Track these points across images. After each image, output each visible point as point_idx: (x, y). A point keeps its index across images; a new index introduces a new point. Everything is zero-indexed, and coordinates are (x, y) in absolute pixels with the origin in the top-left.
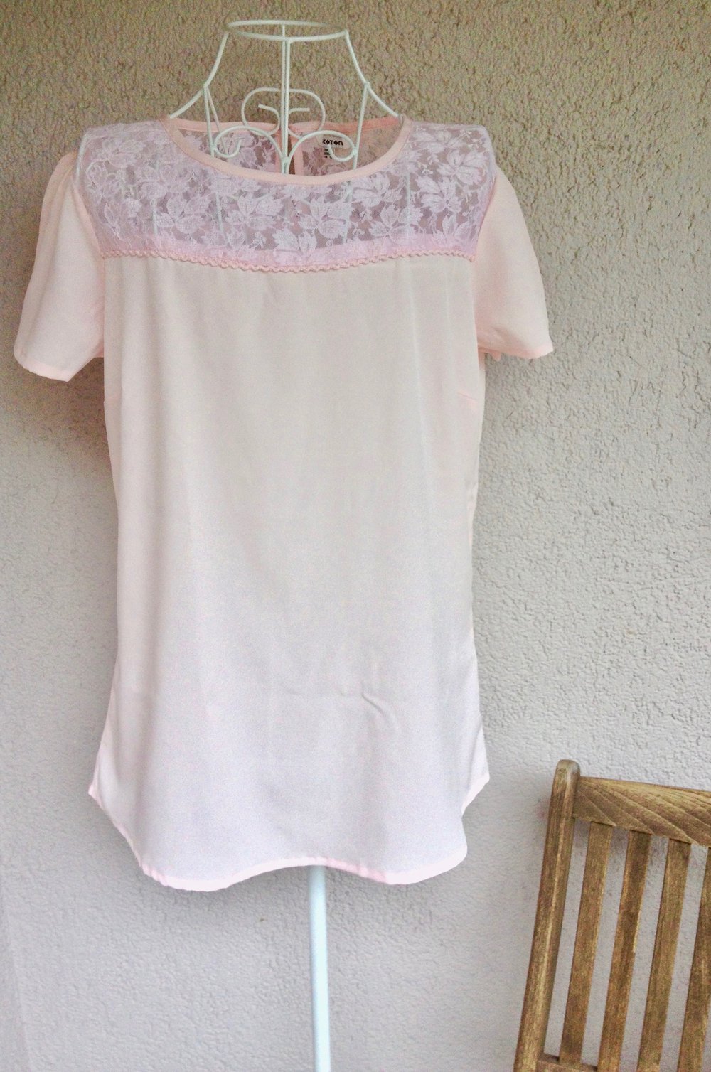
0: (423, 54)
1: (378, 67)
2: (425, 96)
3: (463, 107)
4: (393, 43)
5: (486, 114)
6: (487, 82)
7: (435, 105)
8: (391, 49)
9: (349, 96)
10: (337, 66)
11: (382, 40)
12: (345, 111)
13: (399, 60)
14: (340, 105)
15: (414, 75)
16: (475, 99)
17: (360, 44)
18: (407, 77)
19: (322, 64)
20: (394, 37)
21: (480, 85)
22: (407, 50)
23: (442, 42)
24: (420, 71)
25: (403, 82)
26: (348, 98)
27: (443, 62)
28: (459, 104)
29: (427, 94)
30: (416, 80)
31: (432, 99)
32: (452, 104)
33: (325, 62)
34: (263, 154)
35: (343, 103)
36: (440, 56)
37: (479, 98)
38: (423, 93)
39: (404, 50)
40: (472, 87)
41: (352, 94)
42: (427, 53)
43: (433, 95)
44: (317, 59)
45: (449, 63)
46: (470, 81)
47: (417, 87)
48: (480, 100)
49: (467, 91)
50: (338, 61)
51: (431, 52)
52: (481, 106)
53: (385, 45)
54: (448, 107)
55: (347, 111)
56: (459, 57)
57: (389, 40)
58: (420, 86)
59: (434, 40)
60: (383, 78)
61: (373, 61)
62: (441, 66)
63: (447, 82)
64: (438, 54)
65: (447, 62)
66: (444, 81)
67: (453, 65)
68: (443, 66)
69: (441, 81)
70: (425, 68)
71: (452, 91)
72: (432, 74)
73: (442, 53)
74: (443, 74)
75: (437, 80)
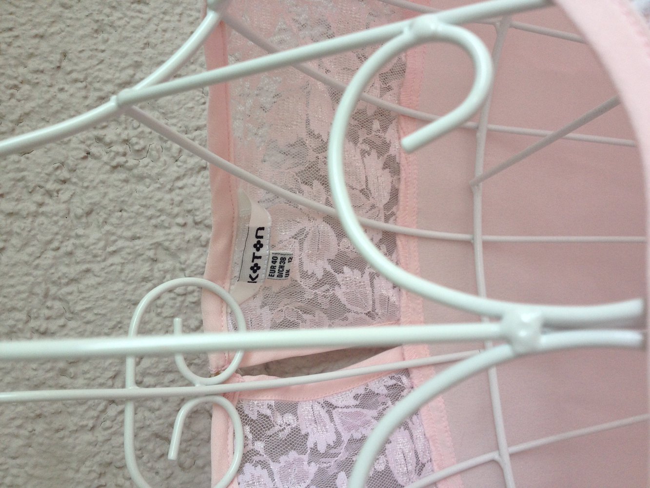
0: (36, 72)
1: (64, 174)
2: (130, 71)
7: (148, 50)
9: (134, 238)
10: (64, 269)
12: (167, 249)
14: (155, 261)
15: (83, 93)
17: (10, 214)
19: (57, 305)
22: (28, 106)
23: (11, 29)
24: (76, 81)
26: (137, 242)
27: (53, 30)
29: (124, 69)
30: (96, 90)
31: (137, 58)
32: (145, 16)
33: (55, 298)
34: (282, 435)
35: (151, 253)
36: (42, 37)
38: (124, 76)
39: (27, 114)
41: (129, 234)
42: (33, 64)
43: (125, 55)
44: (48, 318)
45: (56, 19)
50: (52, 266)
51: (31, 56)
54: (152, 27)
55: (167, 244)
58: (107, 81)
60: (91, 163)
61: (50, 186)
62: (63, 34)
63: (99, 24)
64: (37, 40)
65: (53, 22)
66: (96, 31)
67: (61, 9)
68: (63, 31)
69: (97, 38)
70: (69, 69)
71: (117, 14)
72: (82, 55)
73: (35, 32)
74: (81, 32)
75: (95, 44)
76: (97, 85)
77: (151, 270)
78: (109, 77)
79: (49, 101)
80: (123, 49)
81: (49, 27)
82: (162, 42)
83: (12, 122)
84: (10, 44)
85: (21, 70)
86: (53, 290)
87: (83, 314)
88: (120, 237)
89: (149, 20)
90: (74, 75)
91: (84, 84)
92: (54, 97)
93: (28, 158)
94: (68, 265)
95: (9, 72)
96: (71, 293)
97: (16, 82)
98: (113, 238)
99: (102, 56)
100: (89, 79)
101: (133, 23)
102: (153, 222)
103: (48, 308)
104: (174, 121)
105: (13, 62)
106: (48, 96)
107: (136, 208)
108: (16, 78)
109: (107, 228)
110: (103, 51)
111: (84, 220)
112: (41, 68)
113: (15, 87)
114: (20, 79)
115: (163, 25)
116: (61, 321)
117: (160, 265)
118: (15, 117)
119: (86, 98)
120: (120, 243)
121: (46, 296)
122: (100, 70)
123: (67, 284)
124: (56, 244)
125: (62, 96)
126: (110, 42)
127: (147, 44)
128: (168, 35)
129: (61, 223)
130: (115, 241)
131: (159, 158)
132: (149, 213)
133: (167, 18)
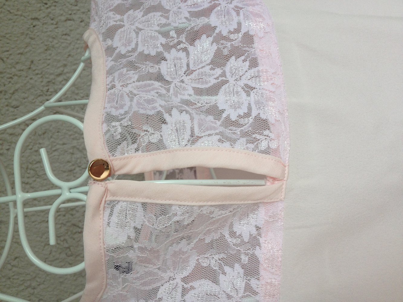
0: (20, 70)
2: (62, 69)
3: (71, 30)
4: (10, 101)
5: (77, 8)
6: (46, 6)
7: (70, 58)
8: (14, 103)
9: (64, 144)
11: (7, 112)
12: (78, 149)
13: (26, 95)
14: (73, 154)
15: (41, 80)
16: (63, 18)
17: (11, 134)
18: (43, 86)
19: (32, 172)
20: (4, 100)
21: (50, 13)
22: (17, 86)
23: (8, 51)
24: (37, 74)
25: (47, 92)
26: (65, 146)
27: (26, 50)
28: (69, 35)
29: (59, 67)
30: (46, 78)
31: (65, 62)
32: (69, 42)
33: (31, 169)
35: (71, 151)
36: (22, 54)
37: (62, 15)
38: (59, 71)
39: (17, 90)
40: (52, 22)
41: (61, 142)
42: (19, 67)
43: (59, 61)
44: (28, 178)
45: (28, 45)
46: (46, 23)
47: (52, 77)
48: (64, 14)
49: (56, 26)
50: (29, 156)
51: (17, 63)
52: (70, 12)
53: (12, 109)
54: (71, 47)
55: (78, 147)
56: (22, 34)
57: (7, 106)
58: (51, 74)
59: (5, 59)
62: (31, 52)
63: (47, 46)
64: (19, 56)
65: (27, 46)
66: (46, 50)
67: (30, 40)
68: (31, 51)
69: (46, 53)
70: (34, 68)
71: (56, 41)
72: (40, 62)
73: (19, 52)
74: (39, 51)
75: (46, 56)
76: (47, 76)
77: (71, 158)
78: (52, 72)
79: (26, 84)
80: (58, 58)
81: (25, 49)
82: (76, 54)
83: (10, 94)
84: (8, 58)
85: (13, 70)
86: (30, 166)
87: (43, 176)
88: (58, 144)
89: (70, 43)
90: (37, 72)
91: (41, 75)
92: (28, 82)
93: (17, 110)
94: (36, 156)
95: (8, 71)
96: (37, 168)
97: (11, 76)
98: (55, 144)
99: (49, 62)
100: (43, 73)
101: (63, 45)
102: (72, 137)
103: (28, 173)
104: (82, 91)
105: (9, 66)
106: (25, 82)
107: (64, 131)
108: (11, 74)
109: (52, 140)
110: (49, 60)
111: (42, 136)
112: (22, 69)
113: (11, 78)
114: (13, 74)
115: (77, 46)
116: (34, 179)
117: (75, 156)
118: (11, 92)
119: (42, 82)
120: (58, 146)
121: (27, 168)
122: (48, 69)
123: (36, 163)
124: (30, 147)
125: (32, 81)
126: (52, 55)
127: (69, 55)
128: (79, 50)
129: (32, 138)
130: (55, 145)
131: (75, 108)
132: (70, 133)
133: (79, 42)
